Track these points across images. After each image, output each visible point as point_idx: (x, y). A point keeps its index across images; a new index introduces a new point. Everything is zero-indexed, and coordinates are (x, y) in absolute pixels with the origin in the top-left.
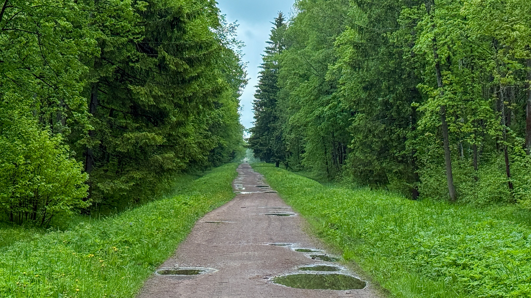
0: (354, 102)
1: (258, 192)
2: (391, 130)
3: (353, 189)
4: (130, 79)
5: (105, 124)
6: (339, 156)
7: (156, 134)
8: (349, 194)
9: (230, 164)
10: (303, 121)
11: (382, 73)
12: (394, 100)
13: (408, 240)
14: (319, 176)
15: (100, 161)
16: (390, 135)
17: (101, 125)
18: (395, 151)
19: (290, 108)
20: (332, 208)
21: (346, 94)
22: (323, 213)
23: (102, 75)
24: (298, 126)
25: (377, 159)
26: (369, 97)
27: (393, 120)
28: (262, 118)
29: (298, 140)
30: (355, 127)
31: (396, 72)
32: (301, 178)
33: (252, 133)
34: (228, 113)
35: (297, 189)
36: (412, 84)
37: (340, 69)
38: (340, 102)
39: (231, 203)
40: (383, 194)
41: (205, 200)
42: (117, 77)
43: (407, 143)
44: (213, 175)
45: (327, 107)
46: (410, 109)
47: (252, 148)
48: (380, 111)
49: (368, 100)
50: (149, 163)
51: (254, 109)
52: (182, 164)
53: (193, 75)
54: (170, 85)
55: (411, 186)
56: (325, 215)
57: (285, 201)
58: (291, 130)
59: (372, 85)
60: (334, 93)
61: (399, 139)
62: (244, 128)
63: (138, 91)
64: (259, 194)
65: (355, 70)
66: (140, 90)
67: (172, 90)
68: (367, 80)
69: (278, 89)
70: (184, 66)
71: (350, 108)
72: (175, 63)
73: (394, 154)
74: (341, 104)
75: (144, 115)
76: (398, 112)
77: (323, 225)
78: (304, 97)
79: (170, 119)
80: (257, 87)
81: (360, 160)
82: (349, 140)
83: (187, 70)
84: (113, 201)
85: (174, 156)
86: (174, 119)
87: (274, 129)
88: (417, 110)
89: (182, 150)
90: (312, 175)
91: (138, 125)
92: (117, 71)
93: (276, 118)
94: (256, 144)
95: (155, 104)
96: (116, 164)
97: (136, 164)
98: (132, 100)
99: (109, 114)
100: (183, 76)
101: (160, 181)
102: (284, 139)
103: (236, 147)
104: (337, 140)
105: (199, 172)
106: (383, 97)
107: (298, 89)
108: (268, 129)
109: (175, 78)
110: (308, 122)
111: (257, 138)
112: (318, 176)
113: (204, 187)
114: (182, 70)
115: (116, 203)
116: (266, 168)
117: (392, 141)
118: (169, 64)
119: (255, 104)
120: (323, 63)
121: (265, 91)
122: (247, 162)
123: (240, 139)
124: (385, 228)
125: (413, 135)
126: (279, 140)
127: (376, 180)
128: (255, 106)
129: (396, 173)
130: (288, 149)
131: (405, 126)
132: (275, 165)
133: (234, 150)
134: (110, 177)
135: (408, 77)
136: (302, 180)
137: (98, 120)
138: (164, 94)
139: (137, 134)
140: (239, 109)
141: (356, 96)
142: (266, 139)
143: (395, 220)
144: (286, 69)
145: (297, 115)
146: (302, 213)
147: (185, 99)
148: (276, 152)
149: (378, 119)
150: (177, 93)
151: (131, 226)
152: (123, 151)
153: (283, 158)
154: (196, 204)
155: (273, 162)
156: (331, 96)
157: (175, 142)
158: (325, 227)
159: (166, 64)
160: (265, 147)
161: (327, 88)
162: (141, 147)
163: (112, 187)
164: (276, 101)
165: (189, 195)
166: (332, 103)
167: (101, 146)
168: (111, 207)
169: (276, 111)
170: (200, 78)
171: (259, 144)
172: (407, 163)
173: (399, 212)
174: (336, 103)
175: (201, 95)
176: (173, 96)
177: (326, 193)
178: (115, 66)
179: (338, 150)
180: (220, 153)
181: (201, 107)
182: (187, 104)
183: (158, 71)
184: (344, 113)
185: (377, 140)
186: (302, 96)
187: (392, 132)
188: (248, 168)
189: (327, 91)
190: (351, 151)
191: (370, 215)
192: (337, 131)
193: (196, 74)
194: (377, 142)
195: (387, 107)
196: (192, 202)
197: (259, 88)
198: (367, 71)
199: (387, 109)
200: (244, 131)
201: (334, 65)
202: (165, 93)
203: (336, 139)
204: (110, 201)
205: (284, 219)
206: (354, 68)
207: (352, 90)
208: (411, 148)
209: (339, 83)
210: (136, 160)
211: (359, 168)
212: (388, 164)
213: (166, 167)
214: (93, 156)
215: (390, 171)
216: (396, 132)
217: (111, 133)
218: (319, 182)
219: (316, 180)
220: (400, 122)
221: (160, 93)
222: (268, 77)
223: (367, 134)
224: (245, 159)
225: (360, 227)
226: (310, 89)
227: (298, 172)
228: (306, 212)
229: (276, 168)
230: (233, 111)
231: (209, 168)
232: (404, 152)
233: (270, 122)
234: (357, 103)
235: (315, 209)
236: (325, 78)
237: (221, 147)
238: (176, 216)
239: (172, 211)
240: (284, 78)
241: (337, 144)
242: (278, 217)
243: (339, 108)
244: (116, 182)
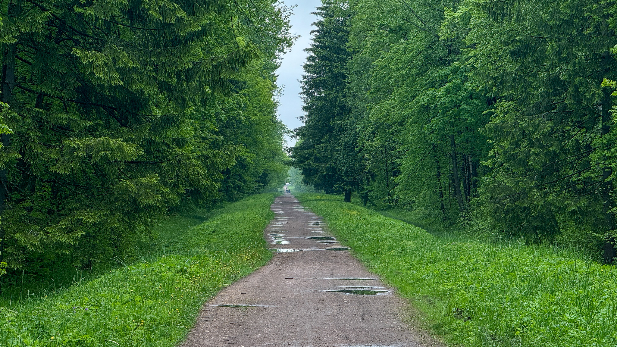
0: (495, 79)
1: (313, 249)
2: (563, 132)
3: (494, 242)
4: (75, 38)
5: (30, 121)
6: (465, 181)
7: (125, 141)
8: (487, 254)
9: (258, 195)
10: (397, 114)
11: (546, 24)
12: (570, 75)
13: (604, 341)
14: (426, 218)
15: (19, 192)
16: (562, 141)
17: (21, 124)
18: (571, 173)
19: (372, 90)
20: (457, 278)
21: (478, 65)
22: (441, 288)
23: (23, 30)
24: (388, 125)
25: (537, 186)
26: (522, 70)
27: (566, 113)
28: (319, 110)
29: (387, 150)
30: (496, 127)
31: (572, 24)
32: (393, 222)
33: (298, 137)
34: (254, 100)
35: (387, 243)
36: (603, 45)
37: (466, 18)
38: (466, 79)
39: (266, 271)
40: (551, 253)
41: (218, 264)
42: (50, 34)
43: (594, 157)
44: (228, 217)
45: (443, 89)
46: (600, 92)
47: (300, 167)
48: (542, 96)
49: (521, 77)
50: (111, 195)
51: (303, 93)
52: (171, 197)
53: (193, 30)
54: (151, 49)
55: (603, 237)
56: (445, 292)
57: (367, 266)
58: (374, 133)
59: (528, 47)
60: (456, 64)
61: (579, 149)
62: (284, 128)
63: (91, 60)
64: (316, 252)
65: (496, 19)
66: (94, 59)
67: (154, 59)
68: (518, 38)
69: (349, 54)
70: (177, 14)
71: (487, 90)
72: (160, 7)
73: (570, 177)
74: (467, 84)
75: (101, 105)
76: (578, 98)
77: (441, 312)
78: (398, 70)
79: (151, 112)
80: (308, 50)
81: (506, 188)
82: (484, 152)
83: (183, 19)
84: (42, 267)
85: (159, 182)
86: (158, 112)
87: (342, 130)
88: (613, 94)
89: (172, 171)
90: (412, 216)
91: (91, 123)
92: (50, 23)
93: (344, 110)
94: (308, 159)
95: (122, 83)
96: (47, 197)
97: (87, 197)
98: (79, 78)
99: (35, 102)
100: (174, 32)
101: (132, 228)
102: (361, 150)
103: (269, 164)
104: (461, 150)
105: (200, 212)
106: (548, 71)
107: (388, 55)
108: (331, 130)
109: (159, 37)
110: (407, 117)
111: (309, 148)
112: (424, 218)
113: (214, 239)
114: (173, 20)
115: (48, 269)
116: (327, 203)
117: (565, 153)
118: (149, 10)
119: (306, 83)
120: (436, 7)
121: (323, 58)
122: (289, 192)
123: (277, 149)
124: (559, 317)
125: (605, 142)
126: (351, 151)
127: (536, 227)
128: (306, 86)
129: (574, 212)
130: (368, 167)
131: (590, 125)
132: (343, 197)
133: (265, 170)
134: (37, 222)
135: (595, 32)
136: (395, 225)
137: (16, 115)
138: (139, 66)
139: (89, 141)
140: (275, 92)
141: (497, 68)
142: (326, 149)
143: (579, 302)
144: (365, 17)
145: (386, 104)
146: (399, 289)
147: (178, 74)
148: (346, 173)
149: (539, 112)
150: (163, 63)
151: (87, 314)
152: (62, 172)
153: (358, 185)
154: (202, 272)
155: (338, 193)
156: (450, 68)
157: (159, 154)
158: (447, 315)
159: (144, 8)
160: (324, 165)
161: (441, 53)
162: (95, 164)
163: (41, 240)
164: (345, 77)
165: (187, 256)
166: (450, 81)
167: (21, 163)
168: (39, 277)
169: (344, 96)
170: (206, 36)
171: (312, 158)
172: (592, 194)
173: (585, 287)
174: (459, 81)
175: (209, 67)
176: (156, 70)
177: (444, 251)
178: (47, 13)
179: (463, 169)
180: (240, 175)
181: (208, 90)
182: (182, 84)
183: (127, 23)
184: (475, 101)
185: (537, 151)
186: (394, 68)
187: (565, 136)
188: (292, 203)
189: (441, 59)
190: (487, 170)
191: (530, 293)
192: (460, 133)
193: (200, 28)
194: (538, 155)
195: (556, 90)
196: (194, 268)
197: (313, 54)
198: (517, 20)
199: (556, 93)
200: (285, 134)
201: (455, 9)
202: (141, 64)
203: (459, 149)
204: (36, 266)
205: (367, 301)
206: (493, 15)
207: (490, 57)
208: (601, 165)
209: (464, 43)
210: (87, 188)
211: (504, 205)
212: (557, 195)
213: (144, 201)
214: (7, 182)
215: (562, 210)
216: (572, 136)
217: (39, 137)
218: (428, 230)
219: (422, 227)
220: (580, 117)
221: (131, 65)
222: (329, 33)
223: (518, 141)
224: (287, 187)
225: (513, 315)
226: (410, 55)
227: (386, 210)
228: (408, 288)
229: (344, 203)
230: (264, 96)
231: (219, 204)
232: (588, 174)
233: (334, 116)
234: (500, 82)
235: (425, 282)
236: (440, 34)
237: (242, 164)
238: (167, 295)
239: (159, 285)
240: (361, 34)
241: (460, 158)
242: (355, 296)
243: (465, 90)
244: (49, 231)
